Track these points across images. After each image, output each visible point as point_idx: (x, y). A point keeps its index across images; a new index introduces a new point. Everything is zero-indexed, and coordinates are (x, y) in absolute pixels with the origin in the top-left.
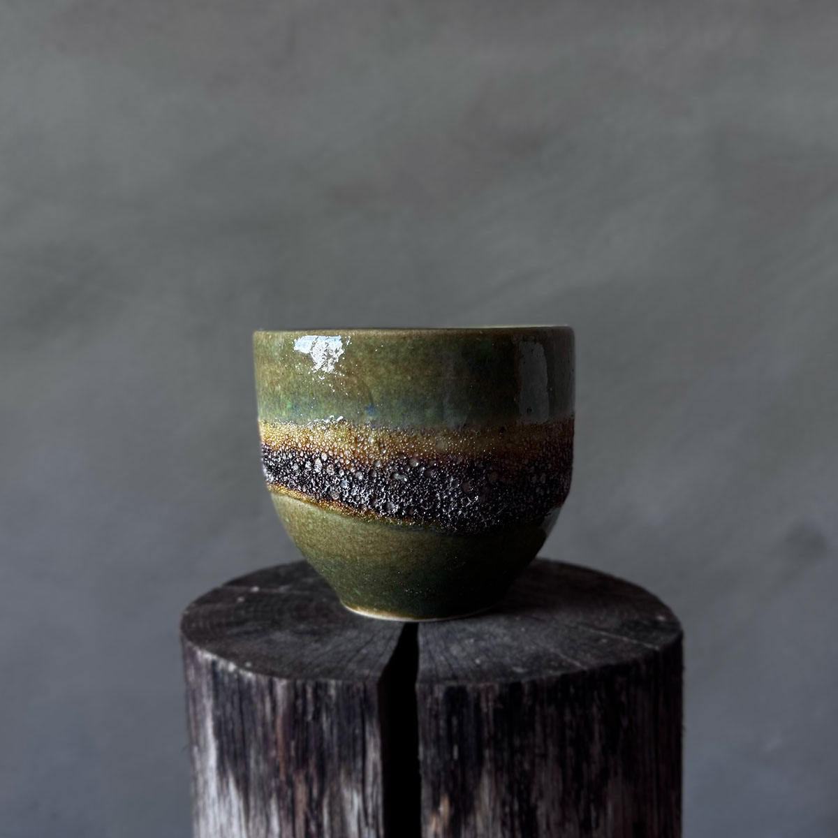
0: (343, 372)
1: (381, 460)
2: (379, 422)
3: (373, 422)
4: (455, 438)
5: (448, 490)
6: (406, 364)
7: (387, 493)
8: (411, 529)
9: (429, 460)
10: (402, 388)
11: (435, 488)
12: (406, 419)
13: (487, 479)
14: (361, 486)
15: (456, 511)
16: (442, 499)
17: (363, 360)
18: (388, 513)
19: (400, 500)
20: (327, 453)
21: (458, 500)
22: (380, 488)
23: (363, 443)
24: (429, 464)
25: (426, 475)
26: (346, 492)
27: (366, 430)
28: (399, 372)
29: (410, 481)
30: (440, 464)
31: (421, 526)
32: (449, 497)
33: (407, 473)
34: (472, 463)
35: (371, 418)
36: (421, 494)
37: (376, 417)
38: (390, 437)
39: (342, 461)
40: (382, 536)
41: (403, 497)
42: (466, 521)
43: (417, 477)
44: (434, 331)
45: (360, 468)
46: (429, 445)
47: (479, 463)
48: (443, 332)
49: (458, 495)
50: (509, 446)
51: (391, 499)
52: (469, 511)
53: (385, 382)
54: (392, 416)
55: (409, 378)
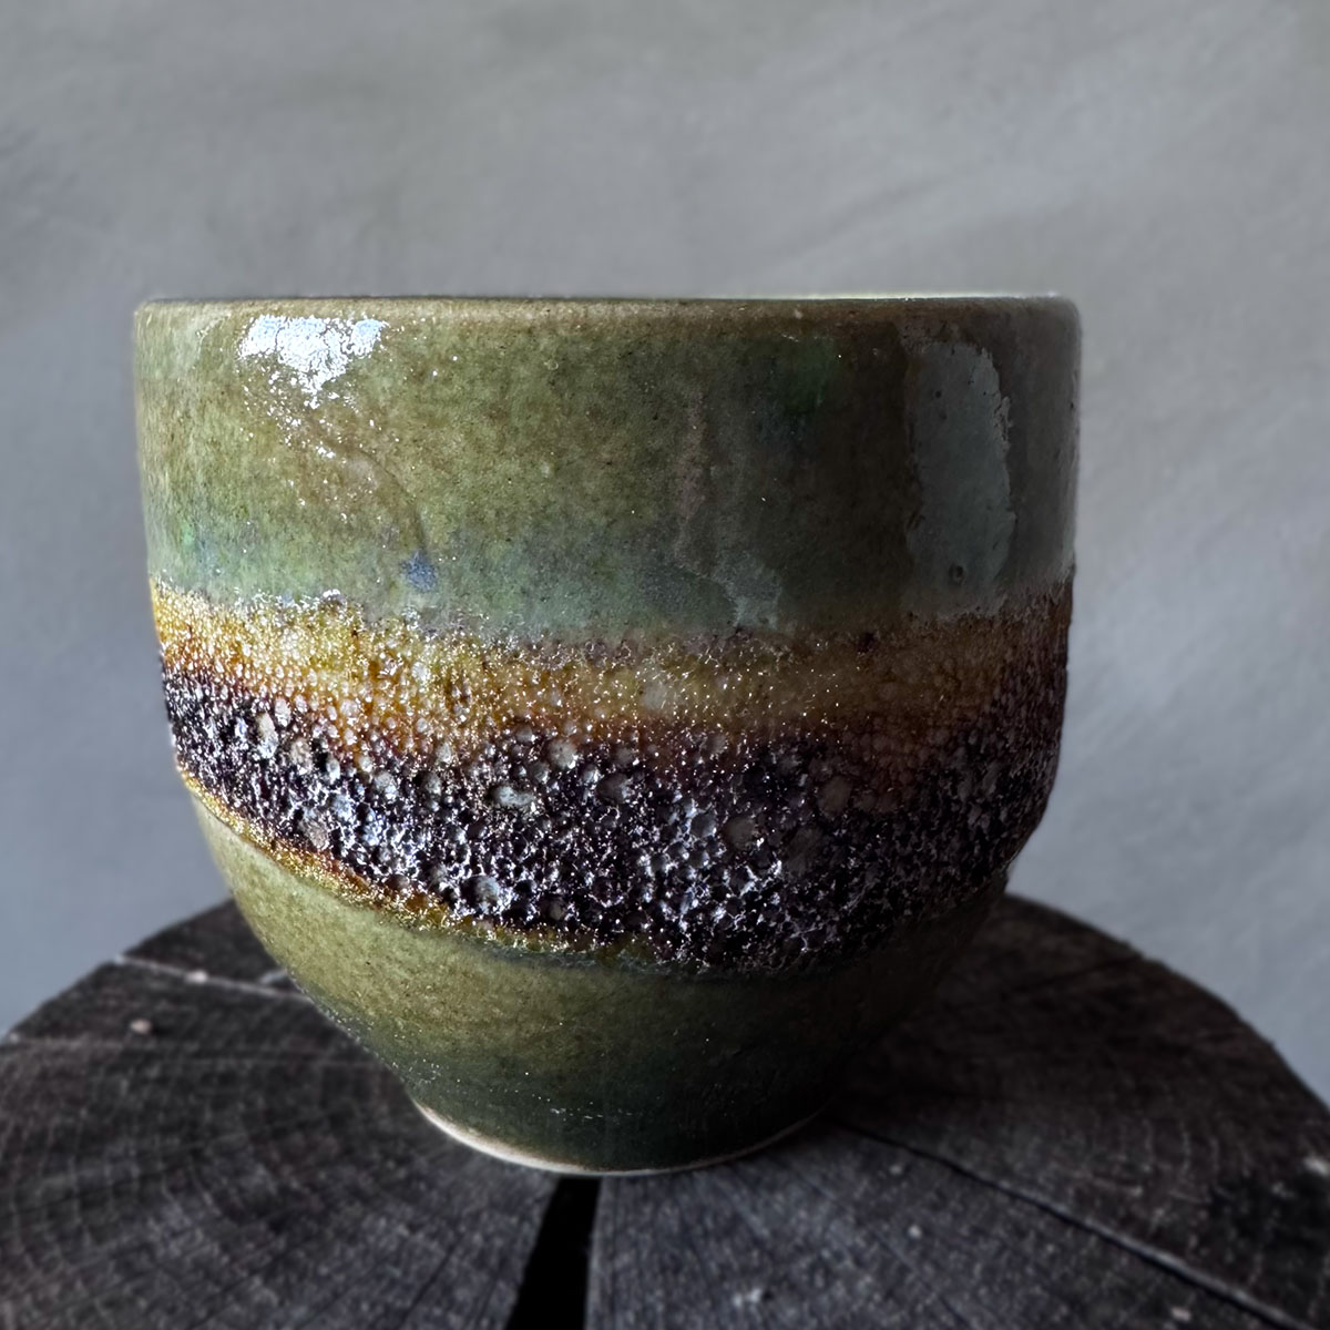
0: (330, 443)
1: (456, 742)
2: (445, 614)
3: (427, 615)
4: (703, 672)
5: (679, 845)
6: (534, 422)
7: (475, 851)
8: (556, 963)
9: (614, 747)
10: (525, 504)
11: (636, 838)
12: (538, 607)
13: (812, 804)
14: (392, 819)
15: (707, 909)
16: (659, 874)
17: (393, 402)
18: (480, 912)
19: (518, 872)
20: (290, 701)
21: (713, 875)
22: (452, 832)
23: (395, 680)
24: (614, 758)
25: (606, 794)
26: (347, 833)
27: (405, 639)
28: (510, 448)
29: (550, 812)
30: (651, 758)
31: (589, 956)
32: (683, 866)
33: (541, 788)
34: (762, 753)
35: (420, 601)
36: (589, 856)
37: (437, 597)
38: (485, 665)
39: (334, 734)
40: (465, 974)
41: (529, 864)
42: (743, 937)
43: (573, 801)
44: (635, 309)
45: (390, 764)
46: (614, 697)
47: (788, 754)
48: (664, 312)
49: (713, 859)
50: (889, 691)
51: (488, 869)
52: (748, 908)
53: (467, 480)
54: (489, 597)
55: (546, 470)
